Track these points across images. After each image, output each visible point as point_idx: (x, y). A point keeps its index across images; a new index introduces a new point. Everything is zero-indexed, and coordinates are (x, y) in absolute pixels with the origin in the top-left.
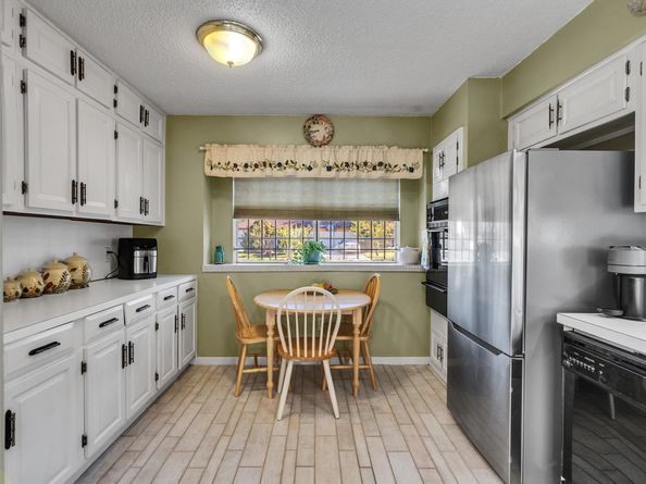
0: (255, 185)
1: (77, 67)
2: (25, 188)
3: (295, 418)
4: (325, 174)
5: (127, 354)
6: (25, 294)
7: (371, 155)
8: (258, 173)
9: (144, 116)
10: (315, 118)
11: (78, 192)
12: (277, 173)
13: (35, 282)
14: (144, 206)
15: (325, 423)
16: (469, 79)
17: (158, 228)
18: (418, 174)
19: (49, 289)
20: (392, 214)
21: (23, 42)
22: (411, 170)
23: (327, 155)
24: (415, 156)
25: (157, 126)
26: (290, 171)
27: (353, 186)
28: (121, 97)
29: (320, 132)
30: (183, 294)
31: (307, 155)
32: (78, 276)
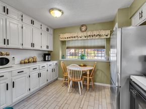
0: (71, 42)
1: (32, 22)
2: (22, 45)
3: (71, 93)
4: (84, 38)
5: (39, 75)
6: (25, 63)
7: (96, 33)
8: (70, 39)
9: (48, 30)
10: (82, 26)
11: (33, 45)
12: (74, 39)
13: (26, 61)
14: (47, 47)
15: (77, 96)
16: (119, 9)
17: (51, 51)
18: (109, 37)
19: (29, 62)
20: (103, 47)
21: (22, 20)
22: (107, 36)
23: (85, 34)
24: (108, 32)
25: (51, 31)
26: (76, 38)
27: (93, 41)
28: (42, 27)
29: (84, 28)
30: (54, 64)
31: (80, 34)
32: (34, 60)
